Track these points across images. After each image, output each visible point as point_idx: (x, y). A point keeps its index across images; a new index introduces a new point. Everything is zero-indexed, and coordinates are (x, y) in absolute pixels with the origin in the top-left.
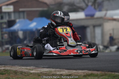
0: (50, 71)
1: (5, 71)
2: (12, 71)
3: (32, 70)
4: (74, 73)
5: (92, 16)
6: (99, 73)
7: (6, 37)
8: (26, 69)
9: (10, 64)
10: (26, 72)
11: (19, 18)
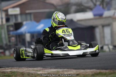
0: (57, 71)
1: (12, 73)
2: (19, 73)
3: (39, 71)
4: (82, 72)
5: (101, 15)
6: (107, 71)
7: (13, 40)
8: (33, 70)
9: (16, 66)
10: (33, 73)
11: (26, 20)
